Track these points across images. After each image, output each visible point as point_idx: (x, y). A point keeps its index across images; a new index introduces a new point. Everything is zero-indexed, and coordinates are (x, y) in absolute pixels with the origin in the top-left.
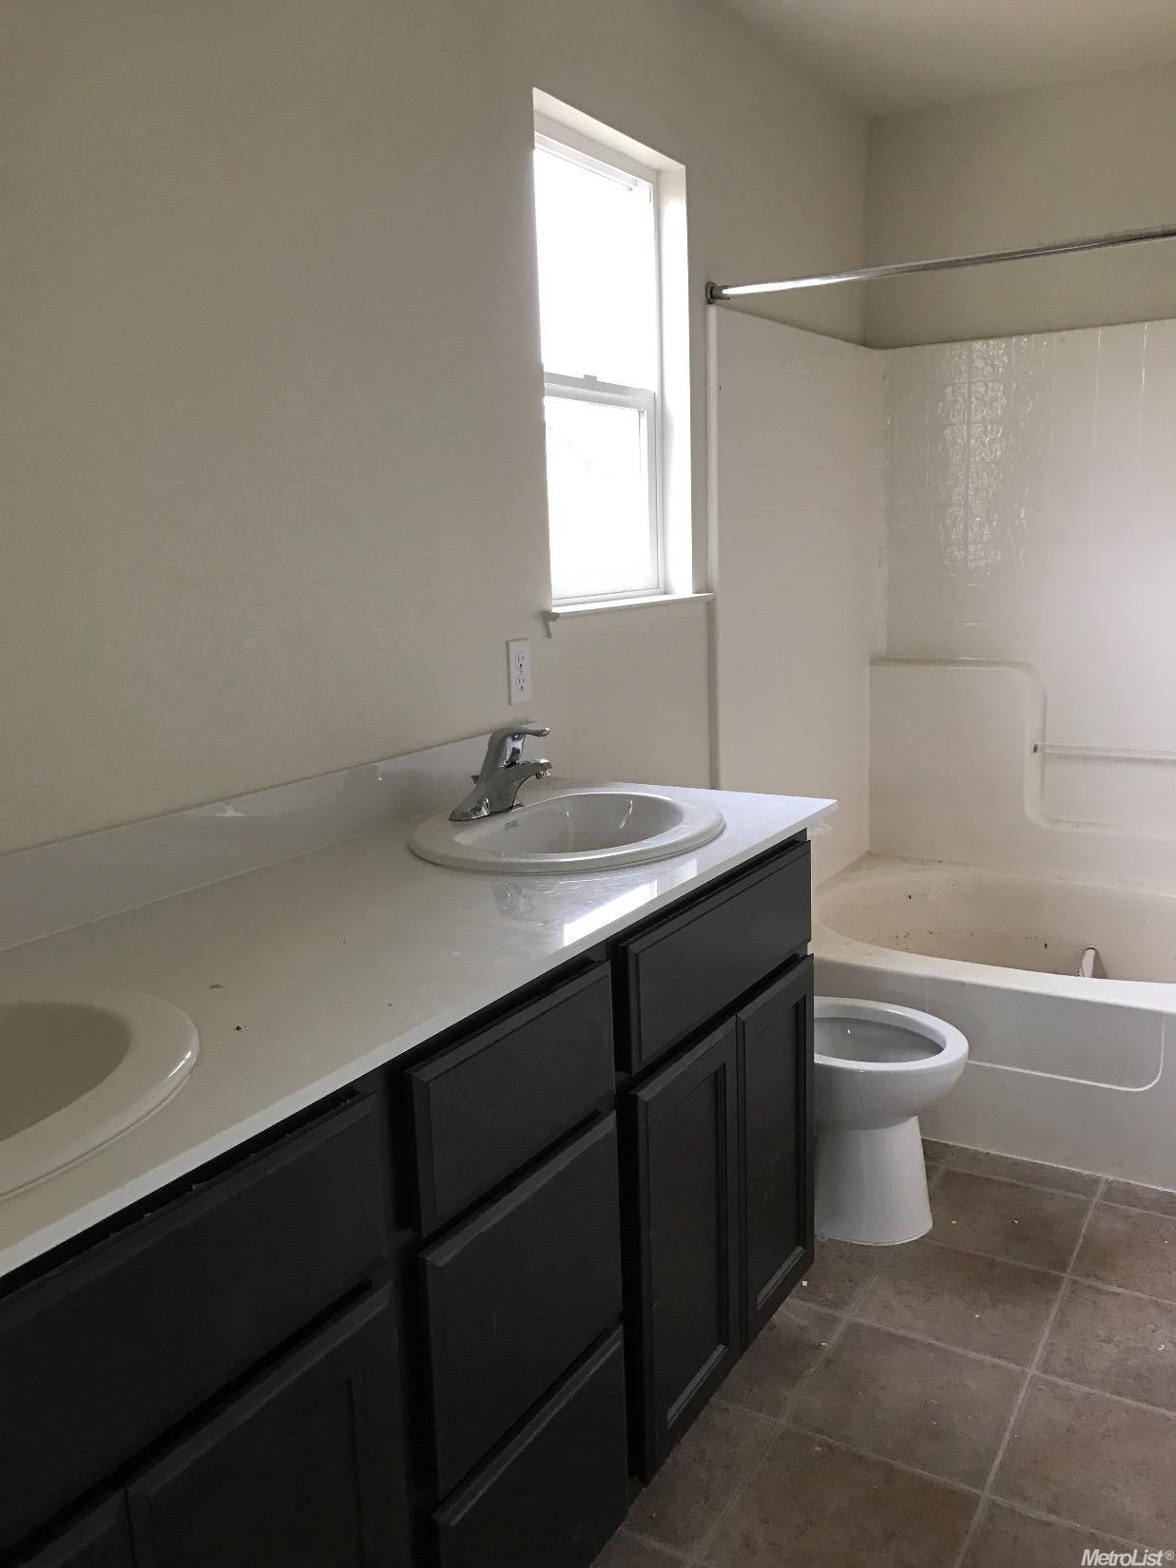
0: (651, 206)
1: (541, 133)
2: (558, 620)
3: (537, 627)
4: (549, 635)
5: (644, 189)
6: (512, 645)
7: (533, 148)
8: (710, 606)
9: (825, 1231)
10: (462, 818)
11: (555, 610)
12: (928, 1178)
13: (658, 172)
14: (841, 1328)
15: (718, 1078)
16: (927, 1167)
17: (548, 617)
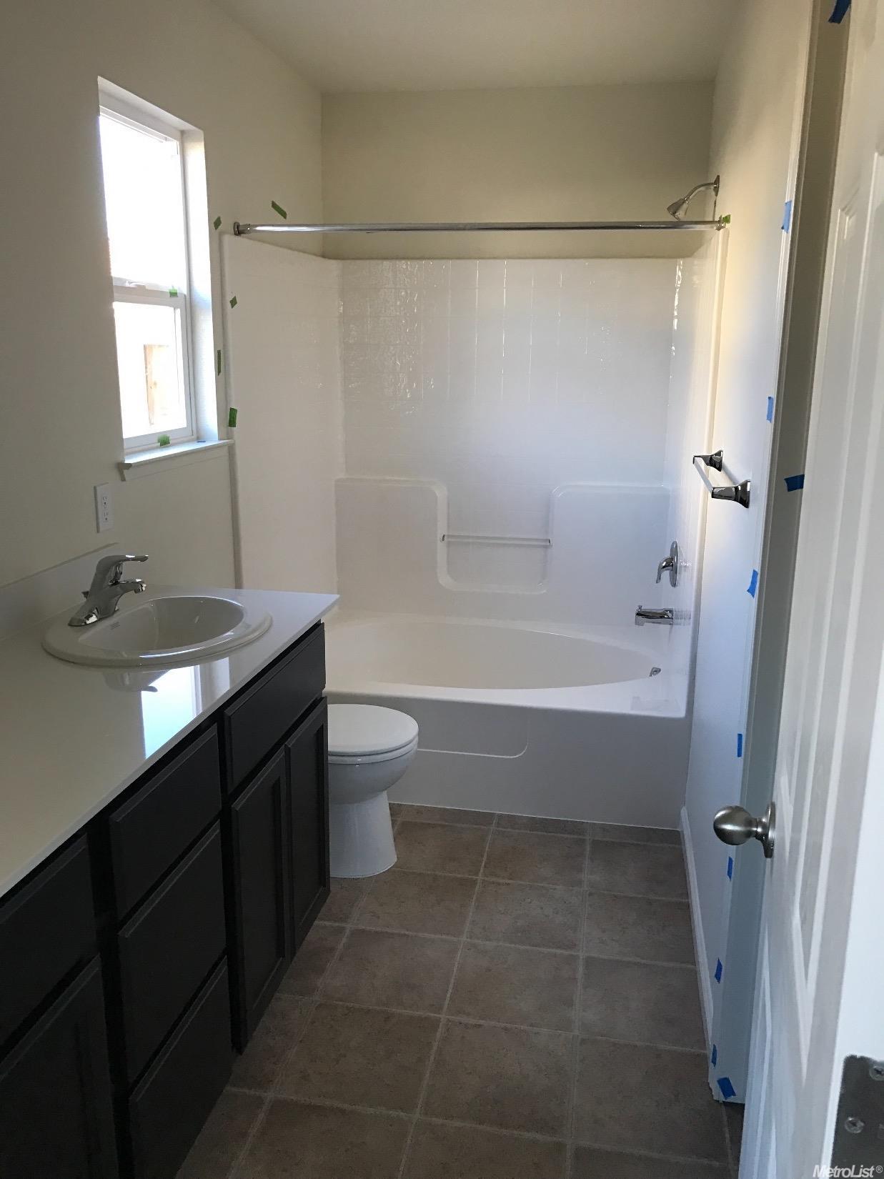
0: (178, 157)
1: (105, 107)
2: (131, 469)
3: (115, 475)
4: (123, 479)
5: (173, 145)
6: (98, 488)
7: (99, 115)
8: (231, 450)
9: (335, 872)
10: (78, 624)
11: (127, 461)
12: (393, 827)
13: (183, 132)
14: (348, 932)
15: (275, 788)
16: (392, 820)
17: (122, 467)
